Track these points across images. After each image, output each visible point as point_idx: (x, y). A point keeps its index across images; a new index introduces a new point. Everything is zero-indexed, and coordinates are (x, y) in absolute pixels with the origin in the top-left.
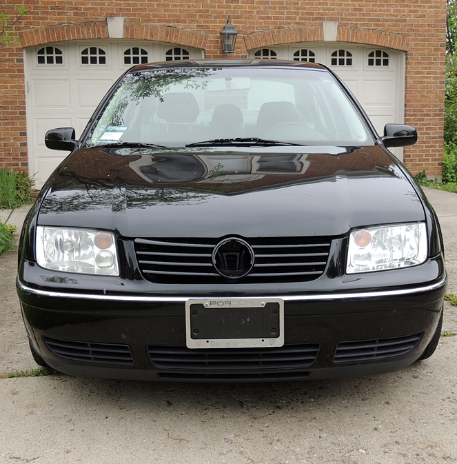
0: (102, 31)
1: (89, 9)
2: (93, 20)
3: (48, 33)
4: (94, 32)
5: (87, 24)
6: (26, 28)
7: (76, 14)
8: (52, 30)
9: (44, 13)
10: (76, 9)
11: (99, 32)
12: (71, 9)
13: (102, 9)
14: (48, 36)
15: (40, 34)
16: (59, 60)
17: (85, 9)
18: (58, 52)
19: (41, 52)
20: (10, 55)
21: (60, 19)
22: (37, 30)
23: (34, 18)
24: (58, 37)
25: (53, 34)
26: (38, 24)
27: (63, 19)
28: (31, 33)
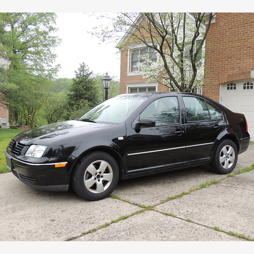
0: (249, 75)
1: (244, 67)
2: (245, 71)
3: (228, 78)
4: (245, 76)
5: (243, 73)
6: (220, 77)
7: (239, 70)
8: (229, 77)
9: (227, 70)
10: (239, 67)
11: (247, 76)
12: (237, 68)
13: (249, 67)
14: (228, 79)
15: (225, 79)
16: (235, 88)
17: (243, 67)
18: (235, 85)
19: (228, 85)
20: (215, 87)
21: (233, 72)
22: (224, 77)
23: (224, 73)
24: (231, 79)
25: (230, 78)
26: (225, 75)
27: (234, 72)
28: (222, 78)
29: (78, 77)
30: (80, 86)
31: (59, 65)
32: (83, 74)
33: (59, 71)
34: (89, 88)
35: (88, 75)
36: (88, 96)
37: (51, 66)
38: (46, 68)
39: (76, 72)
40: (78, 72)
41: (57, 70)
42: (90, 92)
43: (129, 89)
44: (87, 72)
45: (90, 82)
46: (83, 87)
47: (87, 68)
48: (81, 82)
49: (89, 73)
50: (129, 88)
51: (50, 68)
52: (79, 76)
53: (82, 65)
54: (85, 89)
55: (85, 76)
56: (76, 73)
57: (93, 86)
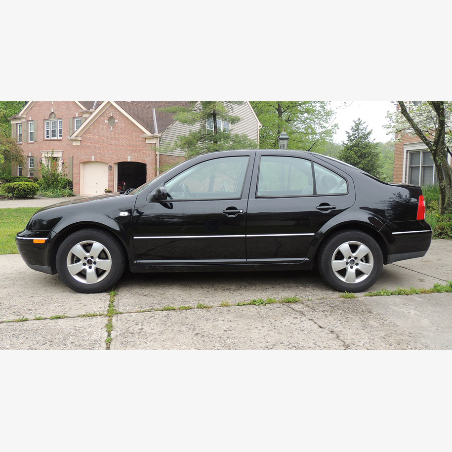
29: (350, 140)
30: (352, 152)
31: (336, 125)
32: (358, 135)
33: (336, 133)
34: (365, 154)
35: (365, 135)
36: (363, 165)
37: (325, 127)
38: (319, 130)
39: (347, 133)
40: (351, 133)
41: (333, 133)
42: (366, 160)
43: (407, 153)
44: (364, 131)
45: (367, 145)
46: (356, 153)
47: (364, 125)
48: (354, 146)
49: (366, 133)
50: (407, 151)
51: (324, 130)
52: (352, 138)
53: (357, 122)
54: (359, 157)
55: (361, 138)
56: (347, 135)
57: (373, 151)
